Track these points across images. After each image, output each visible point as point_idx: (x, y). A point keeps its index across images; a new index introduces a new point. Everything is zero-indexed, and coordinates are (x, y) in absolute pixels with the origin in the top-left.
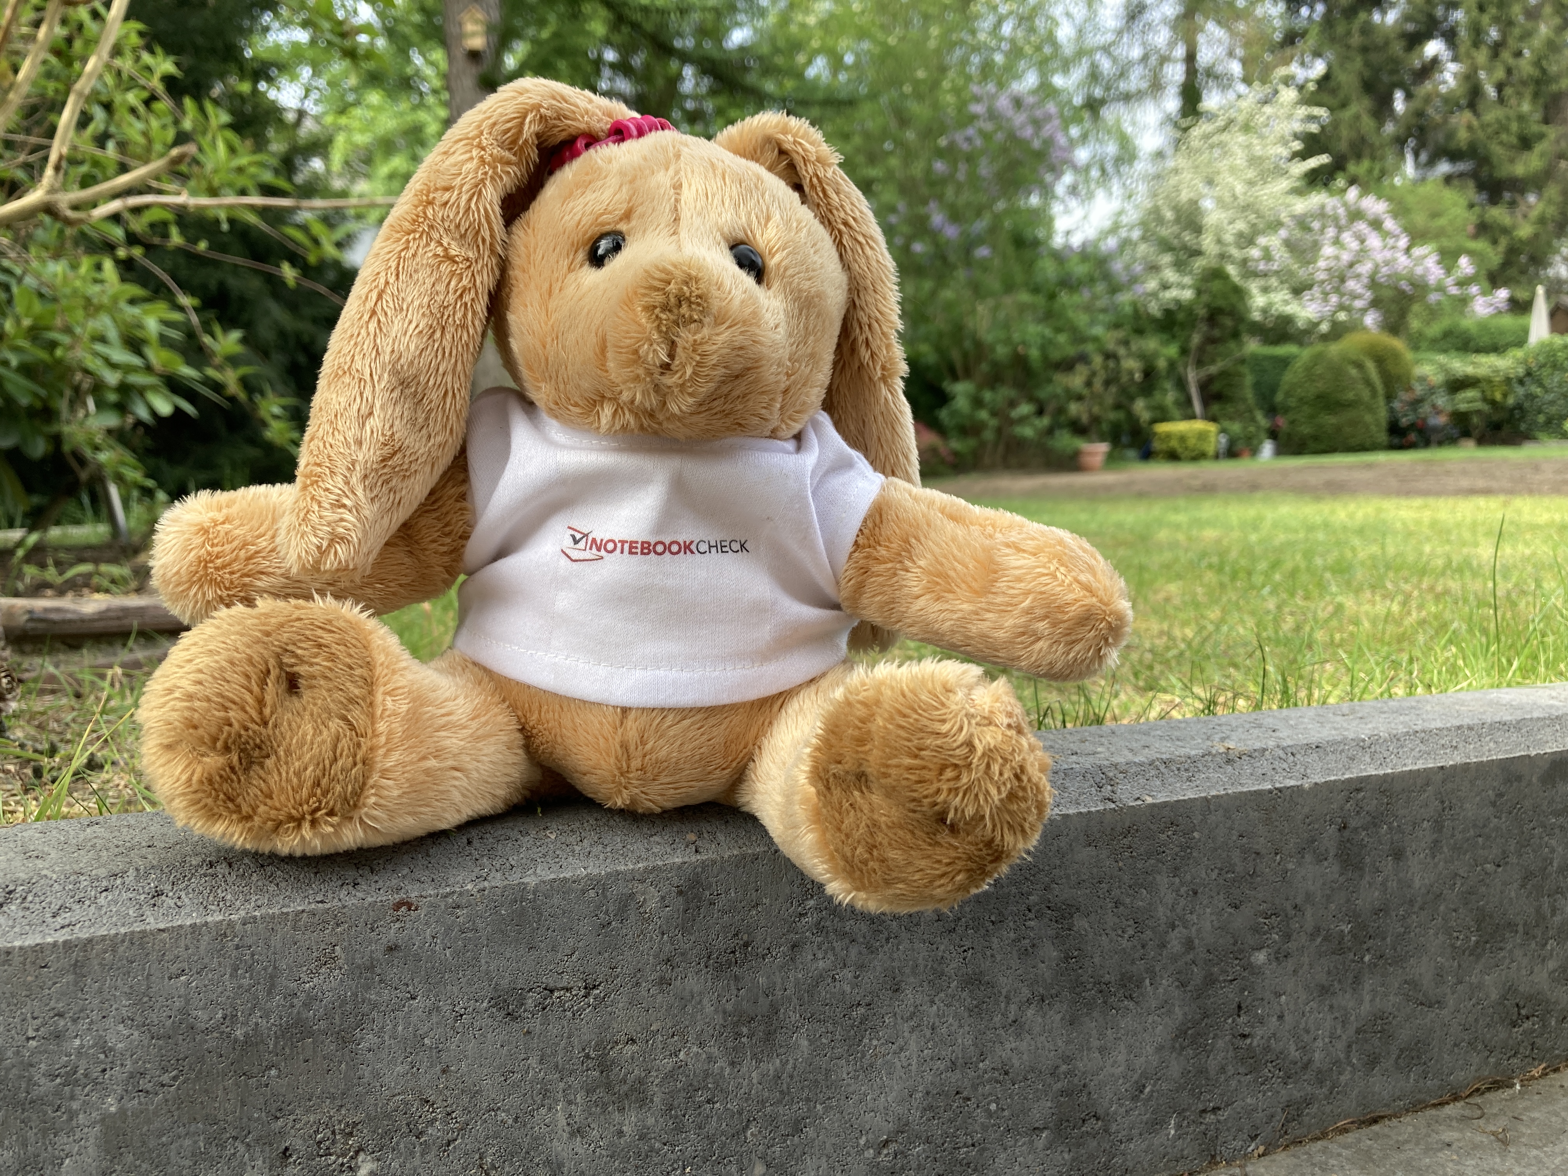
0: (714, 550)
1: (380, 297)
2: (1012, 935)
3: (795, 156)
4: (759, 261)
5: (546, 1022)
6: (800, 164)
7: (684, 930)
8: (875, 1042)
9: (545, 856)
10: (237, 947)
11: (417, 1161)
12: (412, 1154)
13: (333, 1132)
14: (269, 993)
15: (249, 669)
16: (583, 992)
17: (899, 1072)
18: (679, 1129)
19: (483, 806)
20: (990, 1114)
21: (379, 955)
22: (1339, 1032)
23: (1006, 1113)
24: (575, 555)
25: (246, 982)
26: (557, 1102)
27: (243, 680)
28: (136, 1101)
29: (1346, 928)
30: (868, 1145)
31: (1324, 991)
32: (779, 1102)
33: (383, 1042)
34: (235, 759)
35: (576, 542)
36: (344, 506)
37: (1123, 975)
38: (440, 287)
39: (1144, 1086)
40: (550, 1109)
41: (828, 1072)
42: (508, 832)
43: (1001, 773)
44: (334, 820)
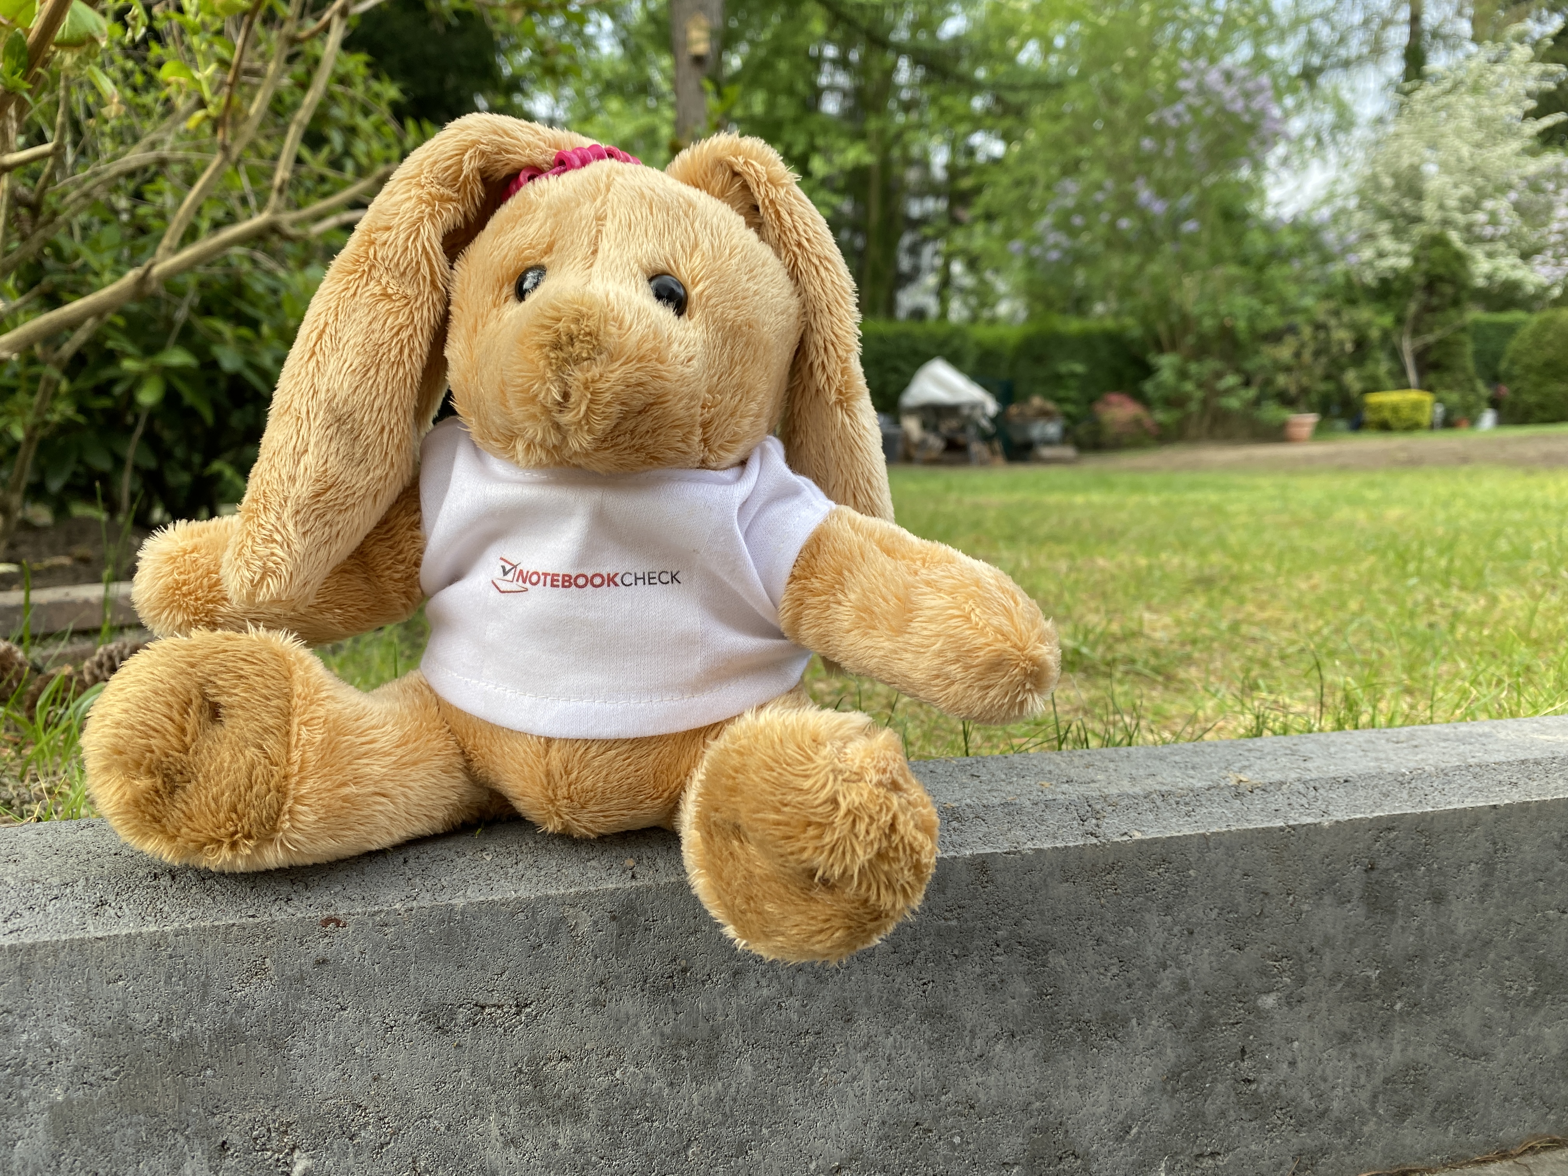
0: (640, 582)
1: (320, 337)
2: (978, 970)
3: (748, 178)
4: (681, 292)
5: (477, 1037)
6: (753, 186)
7: (618, 954)
8: (825, 1070)
9: (477, 878)
10: (171, 957)
11: (351, 1161)
12: (346, 1154)
13: (269, 1130)
14: (203, 999)
15: (171, 699)
16: (514, 1010)
17: (852, 1101)
18: (616, 1144)
19: (420, 827)
20: (954, 1147)
21: (308, 968)
22: (1363, 1081)
23: (972, 1147)
24: (504, 586)
25: (180, 989)
26: (489, 1113)
27: (165, 710)
28: (81, 1092)
29: (1374, 974)
30: (818, 1171)
31: (1345, 1038)
32: (722, 1123)
33: (315, 1050)
34: (159, 782)
35: (505, 573)
36: (275, 541)
37: (1105, 1014)
38: (377, 326)
39: (1130, 1127)
40: (483, 1119)
41: (774, 1097)
42: (445, 853)
43: (868, 832)
44: (251, 843)
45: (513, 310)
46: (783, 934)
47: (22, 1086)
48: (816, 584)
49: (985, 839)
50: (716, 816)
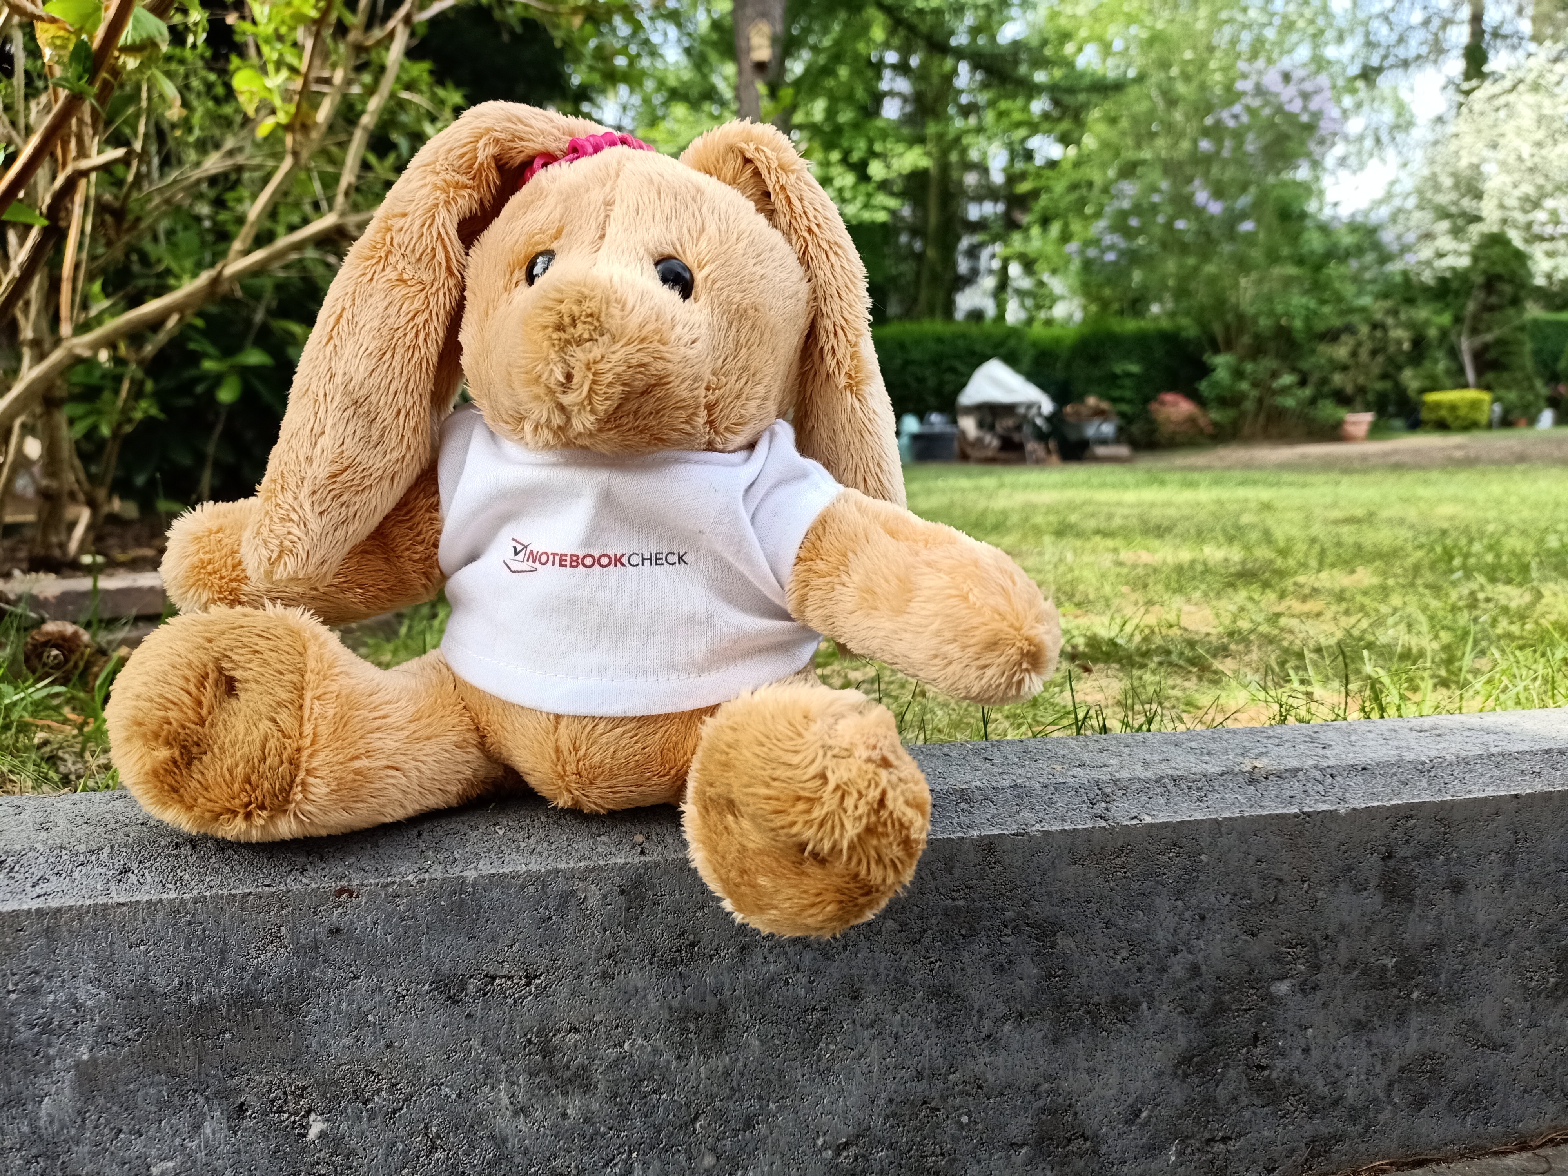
0: (647, 563)
1: (338, 321)
2: (985, 950)
3: (758, 164)
4: (687, 275)
5: (487, 1007)
6: (764, 173)
7: (626, 928)
8: (832, 1047)
9: (489, 851)
10: (190, 923)
11: (364, 1125)
12: (359, 1118)
13: (285, 1093)
14: (221, 965)
15: (188, 673)
16: (524, 981)
17: (859, 1078)
18: (625, 1116)
20: (961, 1126)
21: (322, 937)
22: (1378, 1069)
23: (980, 1126)
24: (515, 566)
25: (199, 954)
26: (500, 1082)
27: (183, 683)
28: (105, 1052)
29: (1391, 963)
30: (825, 1147)
31: (1360, 1026)
32: (730, 1098)
33: (329, 1016)
34: (177, 753)
35: (516, 553)
36: (292, 520)
37: (1115, 998)
38: (393, 310)
39: (1140, 1111)
40: (493, 1088)
41: (781, 1073)
42: (460, 827)
43: (856, 807)
44: (264, 814)
45: (524, 294)
46: (776, 908)
47: (49, 1045)
48: (820, 565)
49: (993, 821)
50: (710, 791)
